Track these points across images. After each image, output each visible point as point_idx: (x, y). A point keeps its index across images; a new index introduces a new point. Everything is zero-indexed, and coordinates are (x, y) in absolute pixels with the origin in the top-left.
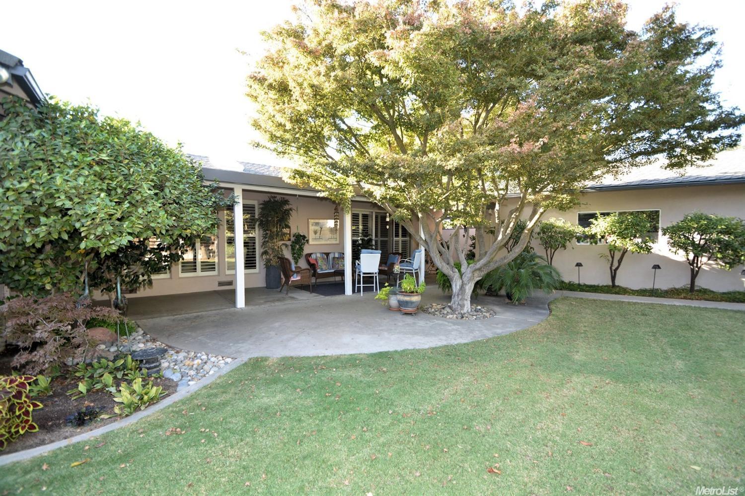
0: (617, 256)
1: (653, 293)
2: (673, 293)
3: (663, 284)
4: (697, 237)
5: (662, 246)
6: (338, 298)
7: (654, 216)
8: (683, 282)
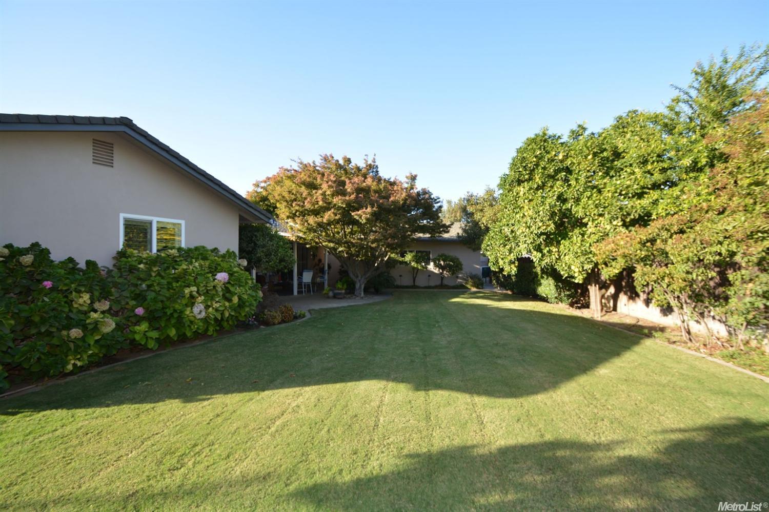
0: (416, 271)
1: (429, 287)
2: (436, 287)
3: (432, 284)
4: (442, 263)
5: (431, 267)
6: (291, 296)
7: (428, 253)
8: (439, 283)
